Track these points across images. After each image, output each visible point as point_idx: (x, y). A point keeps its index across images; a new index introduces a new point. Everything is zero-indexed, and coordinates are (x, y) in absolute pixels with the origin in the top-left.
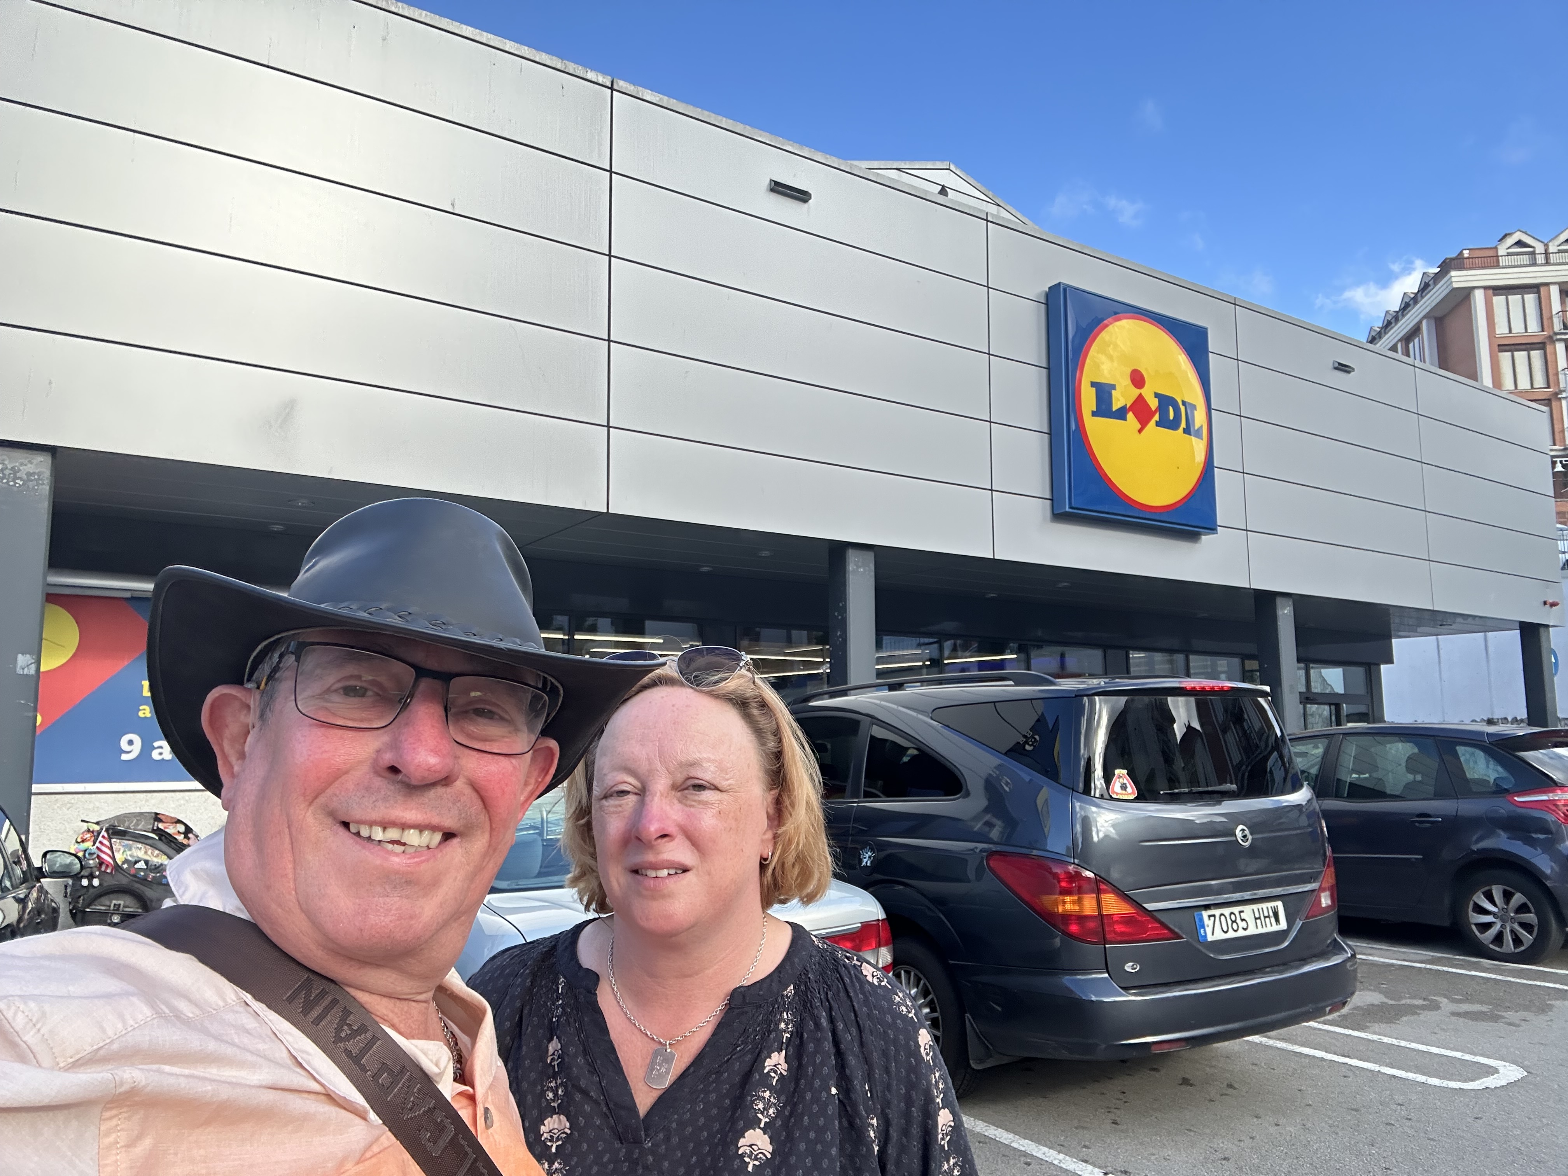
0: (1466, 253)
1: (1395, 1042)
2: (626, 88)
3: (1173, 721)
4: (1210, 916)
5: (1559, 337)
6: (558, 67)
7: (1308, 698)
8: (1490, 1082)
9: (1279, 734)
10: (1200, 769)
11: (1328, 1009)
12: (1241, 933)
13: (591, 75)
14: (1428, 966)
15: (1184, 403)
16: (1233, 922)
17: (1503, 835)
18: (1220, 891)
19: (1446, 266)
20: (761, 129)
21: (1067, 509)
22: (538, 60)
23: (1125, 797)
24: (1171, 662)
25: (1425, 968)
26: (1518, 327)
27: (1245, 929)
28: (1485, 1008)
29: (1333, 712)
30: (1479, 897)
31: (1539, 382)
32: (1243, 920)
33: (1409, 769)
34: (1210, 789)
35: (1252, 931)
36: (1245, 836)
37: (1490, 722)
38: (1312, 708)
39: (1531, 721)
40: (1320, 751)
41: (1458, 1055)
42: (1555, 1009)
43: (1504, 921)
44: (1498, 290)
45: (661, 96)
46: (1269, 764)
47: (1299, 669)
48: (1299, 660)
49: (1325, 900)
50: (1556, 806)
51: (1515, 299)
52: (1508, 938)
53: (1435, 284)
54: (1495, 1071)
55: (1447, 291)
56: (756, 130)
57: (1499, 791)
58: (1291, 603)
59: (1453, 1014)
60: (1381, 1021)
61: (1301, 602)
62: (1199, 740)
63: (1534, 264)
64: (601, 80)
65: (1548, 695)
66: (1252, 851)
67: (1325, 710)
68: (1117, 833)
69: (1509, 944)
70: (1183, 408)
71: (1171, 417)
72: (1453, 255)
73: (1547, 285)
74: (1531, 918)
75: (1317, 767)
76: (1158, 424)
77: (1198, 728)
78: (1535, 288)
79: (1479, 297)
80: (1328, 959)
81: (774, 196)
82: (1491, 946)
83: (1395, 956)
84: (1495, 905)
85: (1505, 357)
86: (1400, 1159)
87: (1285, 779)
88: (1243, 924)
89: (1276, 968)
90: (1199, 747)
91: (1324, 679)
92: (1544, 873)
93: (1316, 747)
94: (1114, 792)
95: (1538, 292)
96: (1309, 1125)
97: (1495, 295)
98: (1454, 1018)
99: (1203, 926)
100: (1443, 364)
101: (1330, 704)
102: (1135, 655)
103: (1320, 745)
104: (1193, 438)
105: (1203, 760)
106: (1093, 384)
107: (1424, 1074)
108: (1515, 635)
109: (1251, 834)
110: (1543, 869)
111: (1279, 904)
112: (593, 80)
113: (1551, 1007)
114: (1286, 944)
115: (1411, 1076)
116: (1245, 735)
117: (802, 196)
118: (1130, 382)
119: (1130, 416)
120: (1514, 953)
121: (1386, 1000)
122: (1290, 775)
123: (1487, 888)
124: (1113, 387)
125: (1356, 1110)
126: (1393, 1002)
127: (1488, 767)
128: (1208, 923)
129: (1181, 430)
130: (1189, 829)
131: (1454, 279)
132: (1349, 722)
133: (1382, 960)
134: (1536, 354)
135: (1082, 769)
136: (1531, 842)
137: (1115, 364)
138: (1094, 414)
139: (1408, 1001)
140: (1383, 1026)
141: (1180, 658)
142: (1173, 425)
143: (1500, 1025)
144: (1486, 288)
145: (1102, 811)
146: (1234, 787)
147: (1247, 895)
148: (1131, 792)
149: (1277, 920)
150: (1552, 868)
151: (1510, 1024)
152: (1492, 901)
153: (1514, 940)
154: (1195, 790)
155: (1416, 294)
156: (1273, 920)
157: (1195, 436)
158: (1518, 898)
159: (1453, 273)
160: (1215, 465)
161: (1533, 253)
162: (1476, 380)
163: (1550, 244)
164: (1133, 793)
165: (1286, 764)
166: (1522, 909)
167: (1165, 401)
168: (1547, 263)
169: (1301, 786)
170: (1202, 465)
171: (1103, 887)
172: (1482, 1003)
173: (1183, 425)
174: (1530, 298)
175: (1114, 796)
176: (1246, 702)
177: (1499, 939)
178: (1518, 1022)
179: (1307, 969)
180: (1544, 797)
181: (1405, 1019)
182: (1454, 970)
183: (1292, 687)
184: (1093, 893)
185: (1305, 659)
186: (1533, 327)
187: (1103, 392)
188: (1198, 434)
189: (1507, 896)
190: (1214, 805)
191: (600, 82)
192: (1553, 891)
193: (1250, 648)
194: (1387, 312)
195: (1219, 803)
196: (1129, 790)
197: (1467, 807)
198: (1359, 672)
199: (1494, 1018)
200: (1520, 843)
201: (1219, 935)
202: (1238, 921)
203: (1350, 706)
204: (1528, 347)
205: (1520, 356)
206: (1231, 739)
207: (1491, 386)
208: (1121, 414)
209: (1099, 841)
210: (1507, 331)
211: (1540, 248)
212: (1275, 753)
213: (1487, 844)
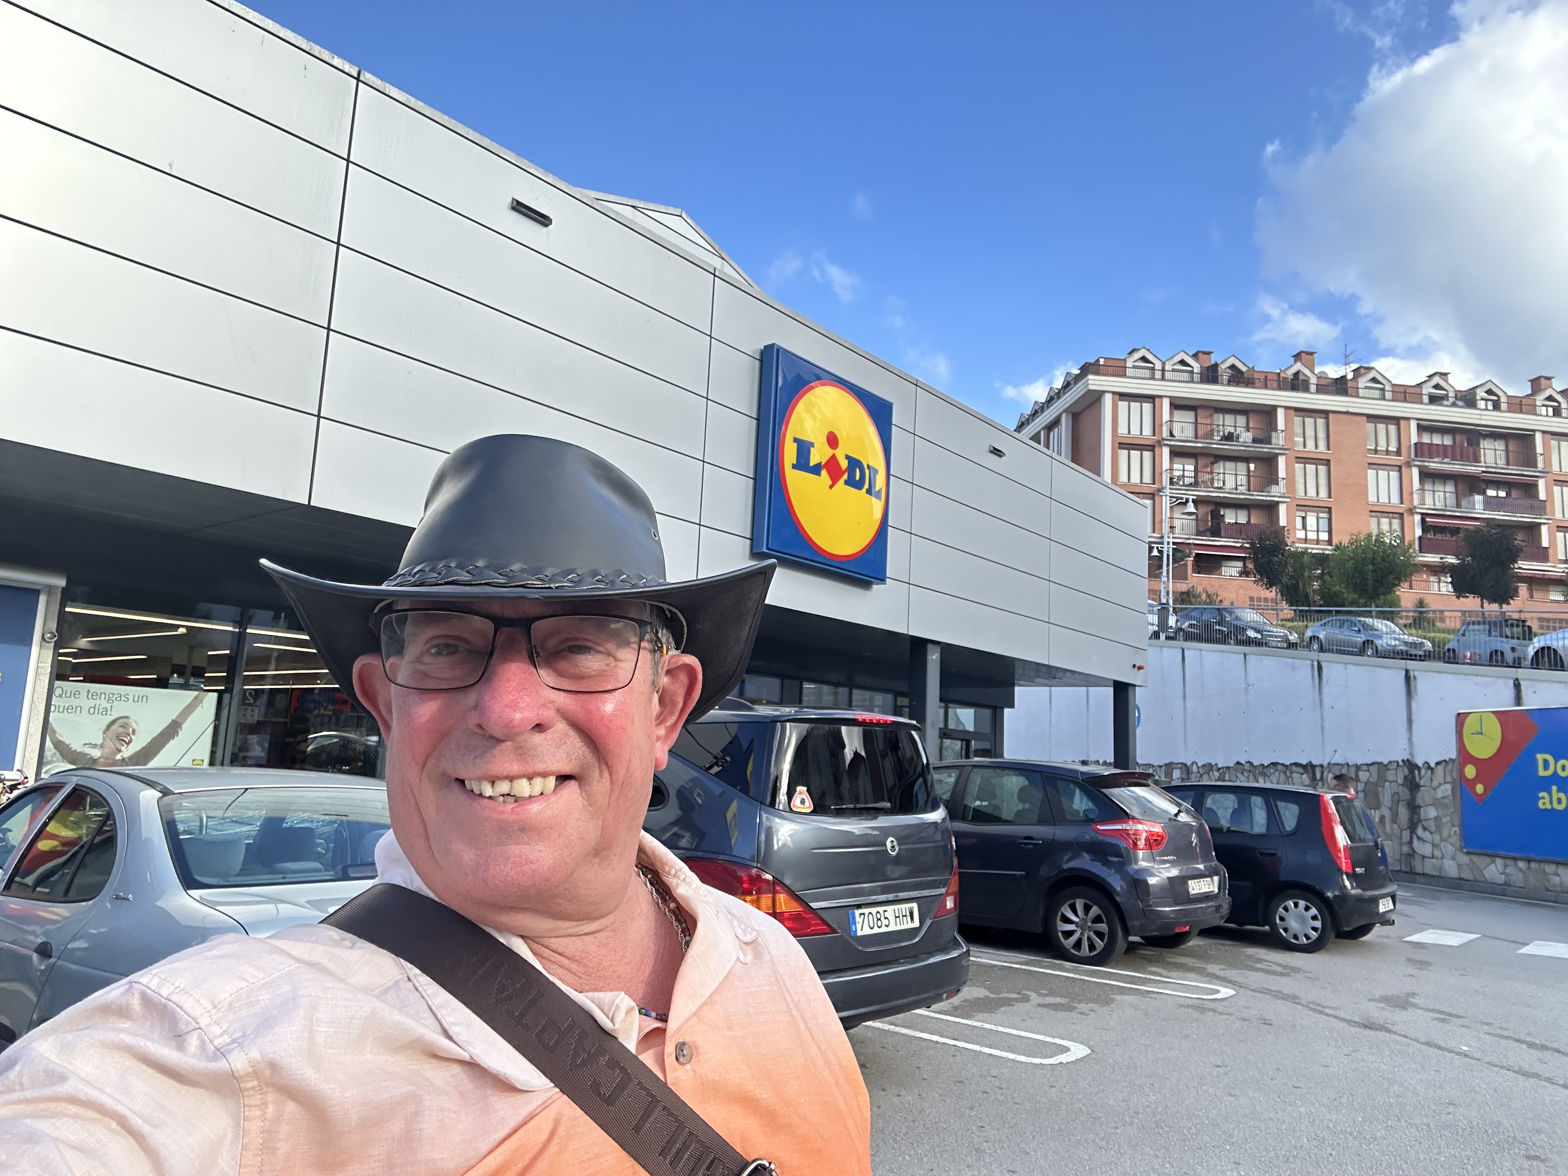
0: (1102, 361)
1: (993, 1027)
2: (374, 82)
3: (844, 747)
4: (861, 914)
5: (1165, 442)
6: (304, 47)
7: (945, 734)
8: (1063, 1058)
9: (925, 762)
10: (861, 789)
11: (945, 996)
12: (884, 929)
13: (337, 61)
14: (1024, 967)
15: (869, 467)
16: (879, 919)
17: (1086, 856)
18: (872, 892)
19: (1086, 369)
20: (507, 148)
21: (765, 550)
22: (281, 36)
23: (803, 811)
24: (836, 694)
25: (1021, 969)
26: (1135, 431)
27: (887, 926)
28: (1063, 1001)
29: (964, 747)
30: (1066, 909)
31: (1147, 478)
32: (886, 918)
33: (1021, 799)
34: (870, 805)
35: (892, 928)
36: (893, 847)
37: (1084, 763)
38: (947, 742)
39: (1116, 765)
40: (952, 780)
41: (1041, 1037)
42: (1115, 1002)
43: (1083, 930)
44: (1123, 396)
45: (410, 97)
46: (916, 788)
47: (941, 707)
48: (941, 700)
49: (950, 904)
50: (1128, 834)
51: (1135, 405)
52: (1085, 944)
53: (1076, 383)
54: (1067, 1049)
55: (1084, 391)
56: (502, 149)
57: (1088, 821)
58: (939, 650)
59: (1039, 1005)
60: (984, 1011)
61: (947, 650)
62: (863, 767)
63: (1153, 378)
64: (347, 67)
65: (1131, 743)
66: (897, 861)
67: (958, 745)
68: (792, 842)
69: (1085, 950)
70: (867, 471)
71: (858, 477)
72: (1092, 361)
73: (1161, 397)
74: (1103, 927)
75: (949, 794)
76: (846, 483)
77: (863, 754)
78: (1151, 399)
79: (1108, 399)
80: (948, 953)
81: (514, 214)
82: (1072, 951)
83: (999, 958)
84: (1076, 915)
85: (1123, 453)
86: (992, 1119)
87: (927, 802)
88: (885, 922)
89: (908, 960)
90: (862, 770)
91: (958, 718)
92: (1115, 890)
93: (950, 776)
94: (795, 806)
95: (1154, 403)
96: (924, 1094)
97: (1120, 400)
98: (1040, 1009)
99: (855, 923)
100: (1075, 459)
101: (962, 740)
102: (807, 686)
103: (953, 775)
104: (874, 499)
105: (864, 783)
106: (796, 440)
107: (1013, 1052)
108: (1110, 690)
109: (899, 844)
110: (1115, 886)
111: (915, 906)
112: (339, 67)
113: (1112, 1000)
114: (917, 940)
115: (1004, 1054)
116: (899, 762)
117: (543, 220)
118: (825, 440)
119: (824, 472)
120: (1088, 957)
121: (989, 994)
122: (931, 799)
123: (1072, 901)
124: (812, 445)
125: (961, 1082)
126: (992, 996)
127: (1081, 802)
128: (859, 919)
129: (864, 490)
130: (849, 840)
131: (1090, 382)
132: (976, 756)
133: (988, 961)
134: (1147, 455)
135: (771, 784)
136: (1106, 863)
137: (818, 425)
138: (794, 467)
139: (1006, 995)
140: (986, 1015)
141: (843, 691)
142: (858, 485)
143: (1074, 1014)
144: (1114, 393)
145: (784, 822)
146: (888, 805)
147: (891, 897)
148: (808, 806)
149: (912, 919)
150: (1121, 886)
151: (1082, 1013)
152: (1076, 914)
153: (1089, 946)
154: (858, 806)
155: (1060, 390)
156: (909, 918)
157: (875, 497)
158: (1095, 910)
159: (1090, 377)
160: (890, 524)
161: (1153, 369)
162: (1099, 475)
163: (1167, 363)
164: (810, 807)
165: (928, 788)
166: (1097, 919)
167: (854, 463)
168: (1163, 378)
169: (939, 807)
170: (879, 522)
171: (778, 888)
172: (1062, 996)
173: (866, 486)
174: (1147, 407)
175: (794, 809)
176: (902, 734)
177: (1078, 945)
178: (1087, 1012)
179: (932, 961)
180: (1119, 827)
181: (1003, 1009)
182: (1042, 970)
183: (933, 724)
184: (769, 893)
185: (946, 700)
186: (1147, 431)
187: (804, 448)
188: (878, 495)
189: (1087, 908)
190: (872, 819)
191: (346, 71)
192: (1122, 906)
193: (904, 687)
194: (1036, 402)
195: (875, 818)
196: (807, 804)
197: (1062, 833)
198: (987, 713)
199: (1069, 1008)
200: (1099, 864)
201: (867, 931)
202: (883, 919)
203: (978, 743)
204: (1141, 447)
205: (1135, 454)
206: (888, 764)
207: (1109, 481)
208: (816, 470)
209: (778, 849)
210: (1127, 432)
211: (1158, 366)
212: (921, 780)
213: (1075, 864)
